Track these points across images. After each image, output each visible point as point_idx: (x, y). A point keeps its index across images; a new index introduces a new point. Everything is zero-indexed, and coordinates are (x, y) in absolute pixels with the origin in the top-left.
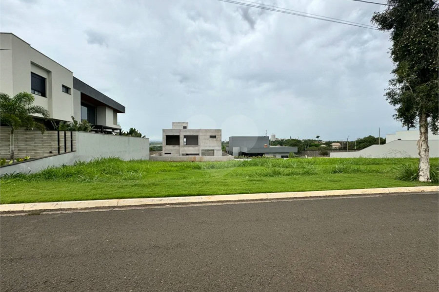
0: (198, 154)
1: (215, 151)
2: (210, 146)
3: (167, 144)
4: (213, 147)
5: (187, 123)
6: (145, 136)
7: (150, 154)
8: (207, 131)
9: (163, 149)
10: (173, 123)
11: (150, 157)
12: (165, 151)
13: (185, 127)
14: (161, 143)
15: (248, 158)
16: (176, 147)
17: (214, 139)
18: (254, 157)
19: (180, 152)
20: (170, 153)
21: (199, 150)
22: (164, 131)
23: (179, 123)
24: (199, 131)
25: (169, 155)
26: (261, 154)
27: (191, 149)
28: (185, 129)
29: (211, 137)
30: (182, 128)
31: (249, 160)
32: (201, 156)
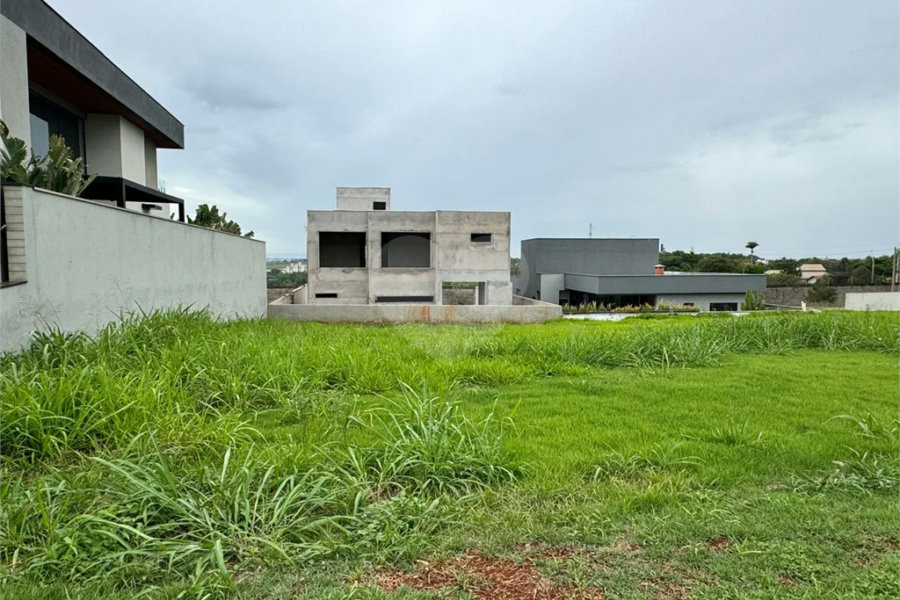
0: (430, 299)
1: (490, 289)
2: (470, 271)
3: (324, 263)
4: (482, 272)
5: (388, 191)
6: (251, 234)
7: (270, 299)
8: (460, 217)
9: (312, 278)
10: (341, 191)
11: (270, 307)
12: (316, 286)
13: (379, 206)
14: (305, 261)
15: (609, 312)
16: (356, 274)
17: (487, 247)
18: (629, 307)
19: (366, 291)
20: (334, 296)
21: (432, 285)
22: (312, 216)
23: (360, 190)
24: (431, 217)
25: (329, 302)
26: (650, 299)
27: (407, 282)
28: (380, 213)
29: (475, 237)
30: (371, 208)
31: (617, 318)
32: (439, 303)
